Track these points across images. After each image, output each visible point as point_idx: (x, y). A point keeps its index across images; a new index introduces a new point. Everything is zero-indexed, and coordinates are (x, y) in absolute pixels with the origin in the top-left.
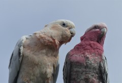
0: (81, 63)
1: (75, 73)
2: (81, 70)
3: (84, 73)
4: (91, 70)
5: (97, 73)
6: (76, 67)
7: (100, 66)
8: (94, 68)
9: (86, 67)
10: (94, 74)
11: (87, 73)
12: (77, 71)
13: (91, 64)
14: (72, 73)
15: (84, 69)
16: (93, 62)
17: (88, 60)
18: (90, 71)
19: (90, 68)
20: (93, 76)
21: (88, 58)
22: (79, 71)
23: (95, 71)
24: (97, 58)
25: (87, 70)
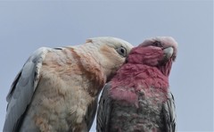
0: (129, 103)
1: (118, 121)
2: (128, 115)
3: (135, 121)
4: (148, 116)
5: (157, 123)
6: (120, 110)
7: (163, 111)
8: (153, 114)
9: (139, 110)
10: (152, 123)
11: (141, 121)
12: (122, 117)
13: (147, 106)
15: (135, 114)
16: (150, 102)
17: (143, 99)
18: (145, 118)
19: (145, 114)
20: (150, 126)
21: (142, 95)
22: (126, 118)
23: (154, 119)
24: (158, 95)
25: (141, 116)
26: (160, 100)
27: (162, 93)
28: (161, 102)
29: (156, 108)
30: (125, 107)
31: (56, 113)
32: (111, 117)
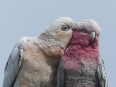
1: (69, 82)
2: (75, 78)
3: (79, 82)
5: (94, 81)
6: (70, 75)
7: (96, 73)
8: (90, 76)
9: (82, 75)
10: (90, 82)
11: (83, 81)
12: (71, 80)
13: (86, 71)
14: (66, 81)
15: (79, 77)
16: (88, 69)
17: (84, 67)
18: (86, 79)
19: (86, 76)
20: (89, 84)
21: (83, 65)
22: (74, 80)
23: (91, 79)
24: (93, 63)
25: (83, 78)
26: (94, 66)
27: (95, 61)
28: (95, 68)
29: (92, 72)
30: (72, 73)
31: (33, 82)
32: (65, 80)
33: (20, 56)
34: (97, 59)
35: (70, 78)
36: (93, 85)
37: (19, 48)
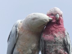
1: (48, 47)
2: (51, 45)
5: (63, 46)
6: (48, 43)
7: (64, 41)
8: (60, 43)
9: (55, 42)
10: (61, 47)
11: (56, 46)
12: (49, 46)
13: (58, 40)
15: (54, 44)
16: (59, 39)
17: (56, 38)
18: (58, 45)
19: (58, 43)
21: (55, 36)
22: (50, 46)
24: (61, 35)
25: (56, 44)
26: (62, 37)
27: (63, 34)
28: (63, 38)
29: (62, 40)
30: (49, 42)
32: (45, 46)
33: (17, 32)
34: (64, 32)
35: (48, 45)
36: (63, 49)
37: (16, 27)
